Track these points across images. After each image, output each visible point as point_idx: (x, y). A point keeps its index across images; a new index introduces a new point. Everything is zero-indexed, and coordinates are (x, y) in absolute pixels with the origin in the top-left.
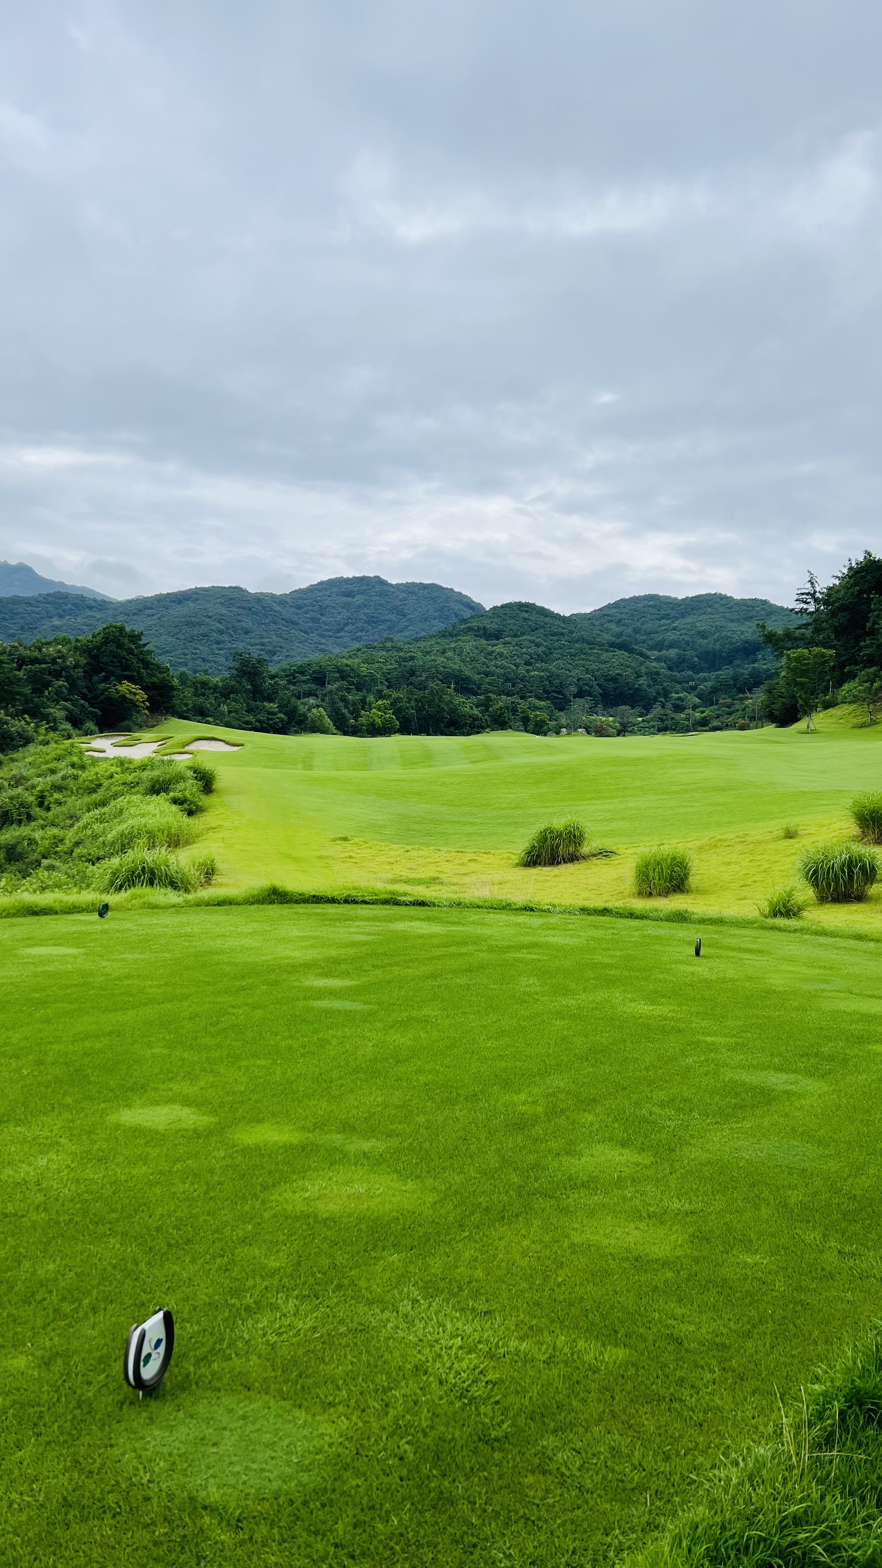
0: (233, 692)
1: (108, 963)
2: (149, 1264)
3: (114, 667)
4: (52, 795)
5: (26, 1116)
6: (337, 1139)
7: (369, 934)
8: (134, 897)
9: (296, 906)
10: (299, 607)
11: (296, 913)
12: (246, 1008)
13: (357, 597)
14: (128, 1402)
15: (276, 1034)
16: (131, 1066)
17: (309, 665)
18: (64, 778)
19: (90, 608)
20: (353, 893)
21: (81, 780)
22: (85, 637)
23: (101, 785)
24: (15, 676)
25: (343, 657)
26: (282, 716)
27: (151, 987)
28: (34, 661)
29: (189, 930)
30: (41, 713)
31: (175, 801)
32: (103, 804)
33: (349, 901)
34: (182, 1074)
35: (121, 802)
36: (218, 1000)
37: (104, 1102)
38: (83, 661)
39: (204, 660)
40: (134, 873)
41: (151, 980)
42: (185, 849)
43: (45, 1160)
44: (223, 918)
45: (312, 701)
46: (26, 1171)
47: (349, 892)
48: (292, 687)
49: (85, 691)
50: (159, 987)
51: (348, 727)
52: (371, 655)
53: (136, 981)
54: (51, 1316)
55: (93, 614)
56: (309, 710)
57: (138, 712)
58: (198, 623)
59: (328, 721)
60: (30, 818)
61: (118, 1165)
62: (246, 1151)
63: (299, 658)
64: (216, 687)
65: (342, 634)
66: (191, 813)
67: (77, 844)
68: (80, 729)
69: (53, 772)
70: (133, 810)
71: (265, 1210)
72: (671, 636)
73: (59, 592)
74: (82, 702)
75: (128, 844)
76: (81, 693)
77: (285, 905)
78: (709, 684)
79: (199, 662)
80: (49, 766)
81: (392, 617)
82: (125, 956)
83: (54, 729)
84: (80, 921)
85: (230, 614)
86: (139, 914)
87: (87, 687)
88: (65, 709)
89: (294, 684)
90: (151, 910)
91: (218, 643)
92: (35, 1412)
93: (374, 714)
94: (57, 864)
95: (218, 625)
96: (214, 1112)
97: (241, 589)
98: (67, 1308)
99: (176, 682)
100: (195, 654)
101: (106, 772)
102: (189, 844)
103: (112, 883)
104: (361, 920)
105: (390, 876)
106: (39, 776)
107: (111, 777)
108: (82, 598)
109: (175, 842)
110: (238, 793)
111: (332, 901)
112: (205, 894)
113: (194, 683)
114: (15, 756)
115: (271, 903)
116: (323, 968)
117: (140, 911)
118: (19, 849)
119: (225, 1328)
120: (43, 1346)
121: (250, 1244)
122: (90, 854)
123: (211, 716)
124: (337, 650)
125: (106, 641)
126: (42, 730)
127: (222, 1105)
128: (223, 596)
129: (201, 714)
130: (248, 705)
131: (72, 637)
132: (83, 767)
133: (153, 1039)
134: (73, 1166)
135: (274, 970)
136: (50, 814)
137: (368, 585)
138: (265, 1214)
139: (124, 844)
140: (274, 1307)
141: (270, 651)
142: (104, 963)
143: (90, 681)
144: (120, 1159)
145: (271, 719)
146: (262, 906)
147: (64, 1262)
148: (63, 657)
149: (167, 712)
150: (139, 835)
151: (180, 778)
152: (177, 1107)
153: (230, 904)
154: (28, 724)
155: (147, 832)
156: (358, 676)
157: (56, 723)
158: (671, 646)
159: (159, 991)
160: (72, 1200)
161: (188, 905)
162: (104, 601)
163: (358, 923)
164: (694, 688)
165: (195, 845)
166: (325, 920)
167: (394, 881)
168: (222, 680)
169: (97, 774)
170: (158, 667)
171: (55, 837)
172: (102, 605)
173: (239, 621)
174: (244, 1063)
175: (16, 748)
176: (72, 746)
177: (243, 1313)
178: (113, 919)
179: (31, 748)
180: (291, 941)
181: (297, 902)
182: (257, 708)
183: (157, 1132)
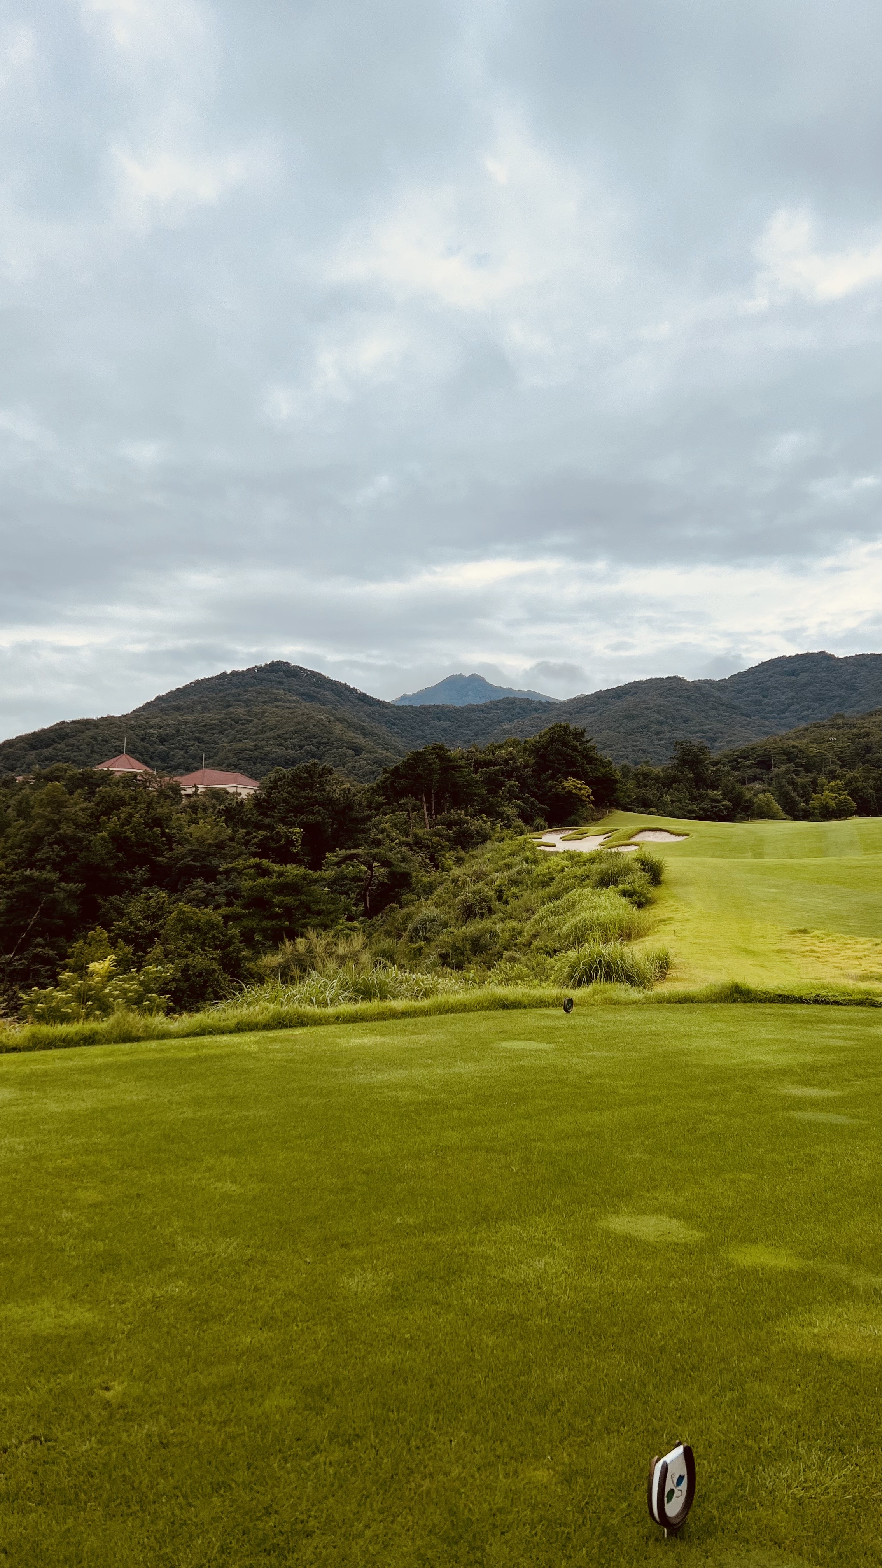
0: (675, 782)
1: (580, 1060)
2: (656, 1386)
3: (560, 764)
4: (509, 890)
5: (519, 1214)
6: (842, 1270)
7: (845, 1039)
8: (596, 992)
9: (759, 1005)
10: (740, 691)
11: (762, 1014)
12: (723, 1116)
13: (802, 675)
14: (653, 1538)
15: (759, 1145)
16: (614, 1170)
17: (753, 749)
18: (519, 873)
19: (536, 710)
20: (823, 993)
21: (535, 874)
22: (533, 738)
23: (553, 879)
24: (473, 778)
25: (790, 738)
26: (727, 803)
27: (623, 1087)
28: (489, 764)
29: (653, 1029)
30: (496, 812)
31: (625, 894)
32: (557, 897)
33: (818, 1001)
34: (666, 1183)
35: (574, 894)
36: (692, 1105)
37: (592, 1206)
38: (532, 761)
39: (644, 751)
40: (591, 967)
41: (622, 1079)
42: (637, 941)
43: (542, 1263)
44: (687, 1017)
45: (758, 786)
46: (525, 1272)
47: (818, 992)
48: (736, 773)
49: (534, 789)
50: (631, 1087)
51: (798, 811)
52: (820, 733)
53: (607, 1080)
54: (567, 1430)
55: (539, 715)
56: (755, 795)
57: (583, 806)
58: (637, 716)
59: (776, 806)
60: (490, 911)
61: (613, 1275)
62: (743, 1273)
63: (741, 743)
64: (657, 779)
65: (787, 714)
66: (640, 905)
67: (535, 936)
68: (531, 826)
69: (509, 867)
70: (585, 903)
71: (772, 1342)
73: (508, 698)
74: (533, 799)
75: (582, 936)
76: (532, 791)
77: (749, 1005)
79: (639, 754)
80: (506, 861)
81: (843, 692)
82: (594, 1053)
83: (508, 826)
84: (548, 1016)
85: (668, 704)
86: (603, 1010)
87: (536, 785)
88: (517, 806)
89: (738, 769)
90: (613, 1006)
91: (658, 734)
92: (563, 1532)
93: (827, 796)
94: (518, 956)
95: (658, 716)
96: (703, 1227)
97: (679, 678)
98: (579, 1424)
99: (618, 775)
100: (636, 746)
101: (557, 866)
102: (642, 937)
103: (571, 976)
104: (835, 1022)
105: (859, 971)
106: (497, 871)
107: (563, 871)
108: (529, 702)
109: (628, 934)
110: (687, 885)
111: (800, 1000)
112: (663, 989)
113: (636, 775)
114: (474, 853)
115: (734, 1002)
116: (799, 1075)
117: (603, 1007)
118: (482, 941)
119: (745, 1472)
120: (562, 1461)
121: (761, 1380)
122: (546, 947)
123: (654, 807)
124: (783, 732)
125: (552, 740)
126: (498, 828)
127: (711, 1220)
128: (661, 687)
129: (644, 805)
130: (691, 794)
131: (520, 739)
132: (536, 862)
133: (632, 1143)
134: (569, 1271)
135: (746, 1075)
136: (509, 907)
137: (813, 662)
138: (773, 1348)
139: (578, 938)
140: (796, 1458)
141: (711, 738)
142: (575, 1060)
143: (539, 779)
144: (614, 1269)
145: (716, 807)
146: (724, 1005)
147: (572, 1373)
148: (513, 759)
149: (612, 805)
150: (592, 928)
151: (627, 870)
152: (666, 1219)
153: (692, 1002)
154: (485, 822)
155: (600, 925)
156: (807, 757)
157: (509, 821)
159: (632, 1092)
160: (572, 1308)
161: (648, 1001)
162: (548, 703)
163: (832, 1026)
165: (647, 938)
166: (795, 1022)
167: (864, 978)
168: (663, 770)
169: (549, 868)
170: (601, 761)
171: (514, 930)
172: (548, 706)
173: (678, 710)
174: (728, 1176)
175: (475, 845)
176: (525, 841)
177: (762, 1458)
178: (578, 1014)
179: (489, 844)
180: (761, 1044)
181: (761, 1001)
182: (700, 797)
183: (648, 1244)
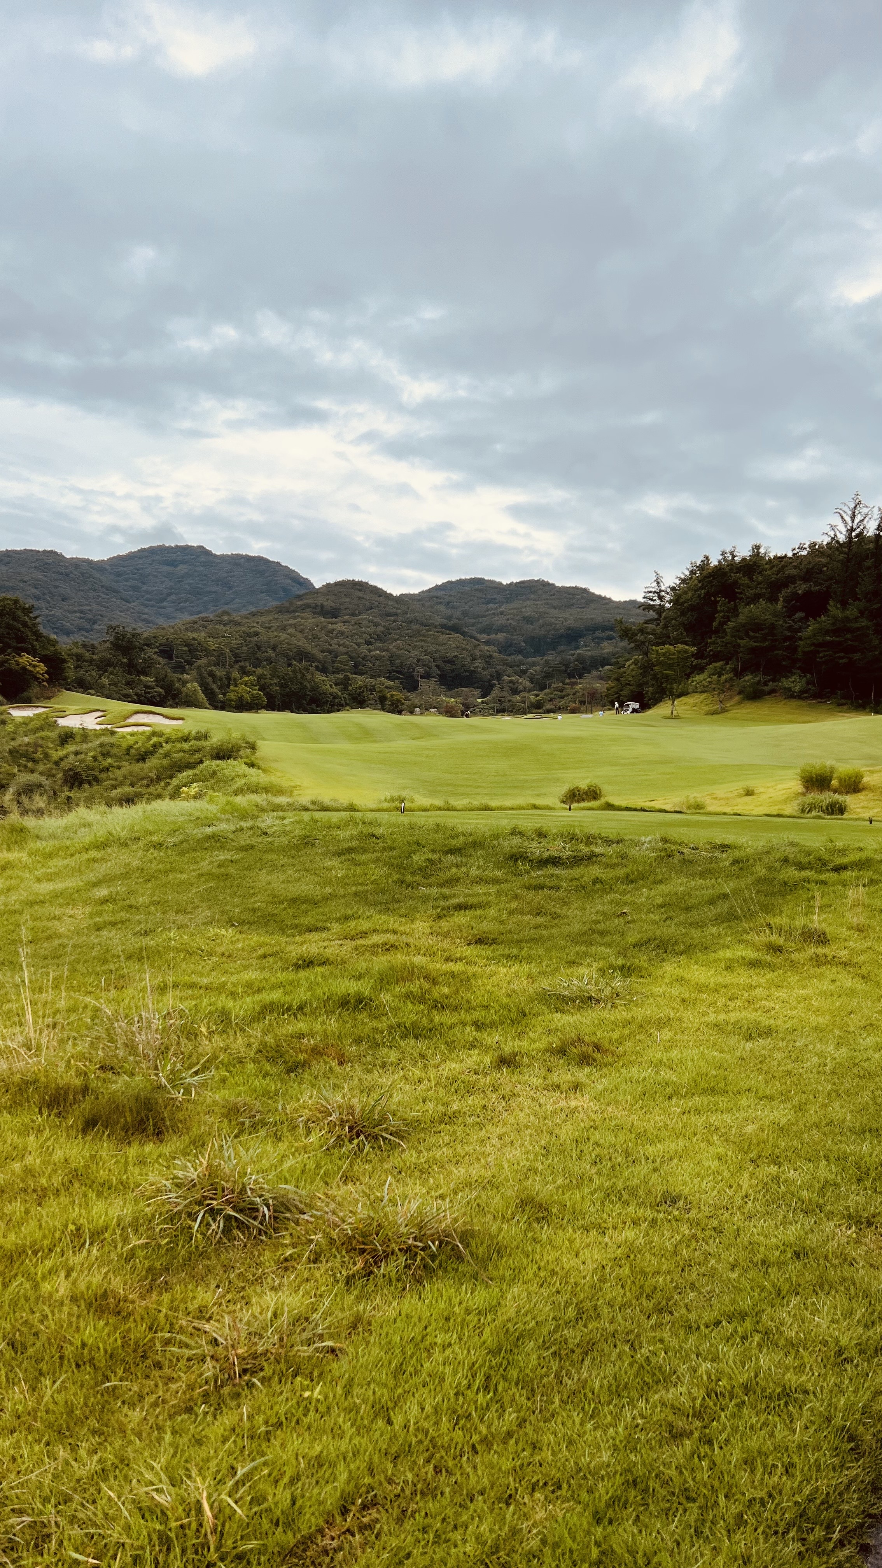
0: (110, 666)
3: (10, 638)
10: (119, 575)
13: (180, 567)
25: (181, 630)
26: (160, 689)
51: (218, 701)
52: (212, 628)
56: (184, 685)
57: (36, 684)
59: (202, 696)
64: (91, 660)
72: (499, 621)
78: (538, 668)
81: (218, 589)
85: (45, 579)
93: (241, 689)
97: (56, 553)
99: (63, 655)
113: (70, 655)
123: (92, 688)
125: (2, 613)
128: (38, 560)
130: (126, 678)
137: (191, 555)
145: (148, 692)
156: (210, 650)
158: (500, 630)
164: (524, 672)
170: (48, 639)
182: (134, 682)
